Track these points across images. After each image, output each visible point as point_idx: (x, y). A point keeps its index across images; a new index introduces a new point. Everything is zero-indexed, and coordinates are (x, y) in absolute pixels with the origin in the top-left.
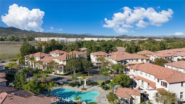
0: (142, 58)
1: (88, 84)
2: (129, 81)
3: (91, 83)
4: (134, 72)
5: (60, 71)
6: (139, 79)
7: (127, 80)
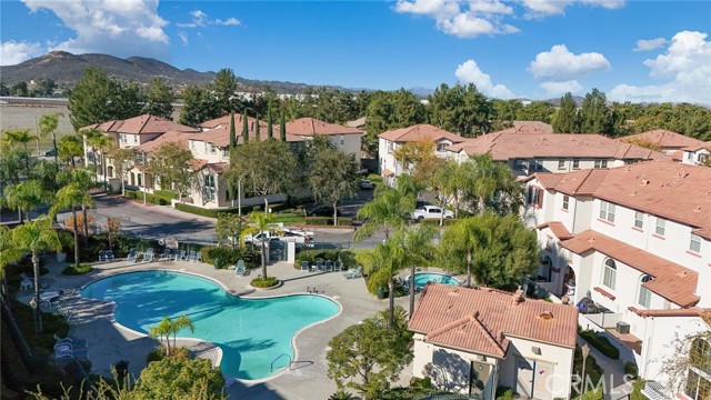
0: (627, 157)
1: (304, 258)
2: (520, 253)
3: (321, 256)
4: (566, 206)
5: (207, 198)
6: (593, 250)
7: (511, 249)
